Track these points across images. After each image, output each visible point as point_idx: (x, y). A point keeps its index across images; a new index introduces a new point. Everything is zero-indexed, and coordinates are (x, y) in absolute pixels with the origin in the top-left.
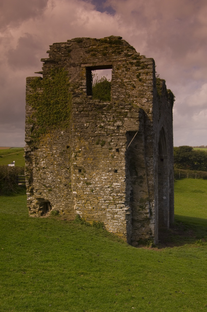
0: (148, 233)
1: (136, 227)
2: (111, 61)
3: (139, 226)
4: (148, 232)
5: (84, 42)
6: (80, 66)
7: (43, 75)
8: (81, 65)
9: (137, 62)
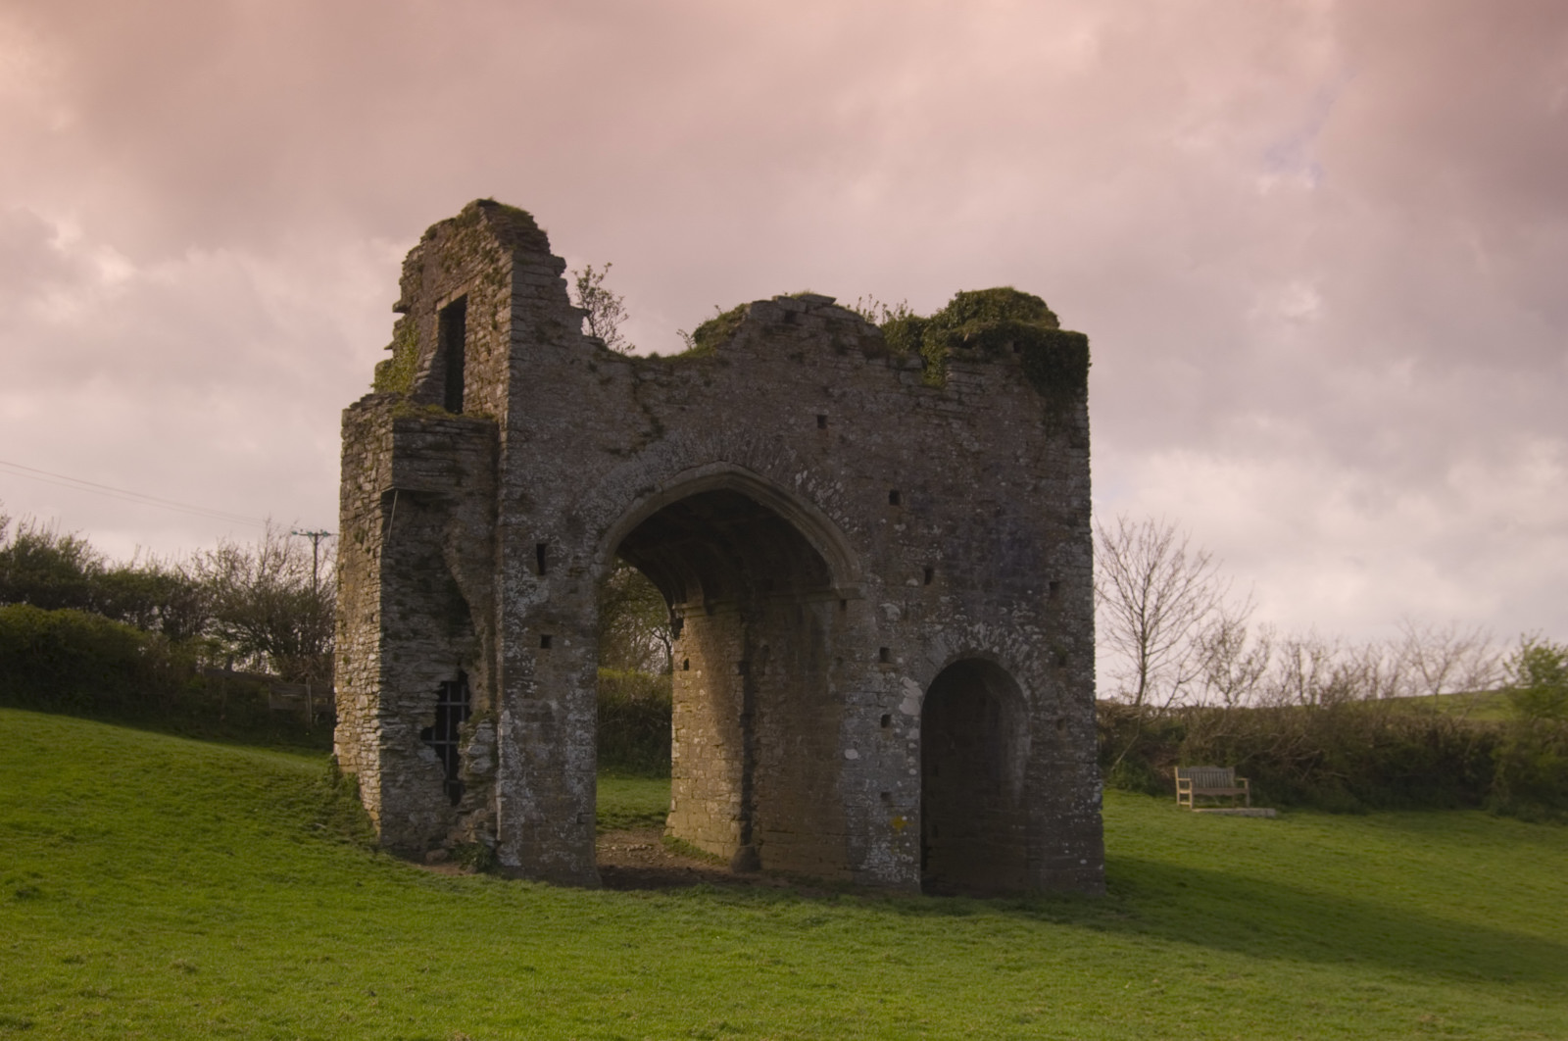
0: (481, 826)
1: (464, 806)
2: (466, 281)
3: (469, 801)
4: (482, 823)
5: (438, 235)
6: (434, 309)
7: (394, 351)
8: (436, 306)
9: (495, 269)
